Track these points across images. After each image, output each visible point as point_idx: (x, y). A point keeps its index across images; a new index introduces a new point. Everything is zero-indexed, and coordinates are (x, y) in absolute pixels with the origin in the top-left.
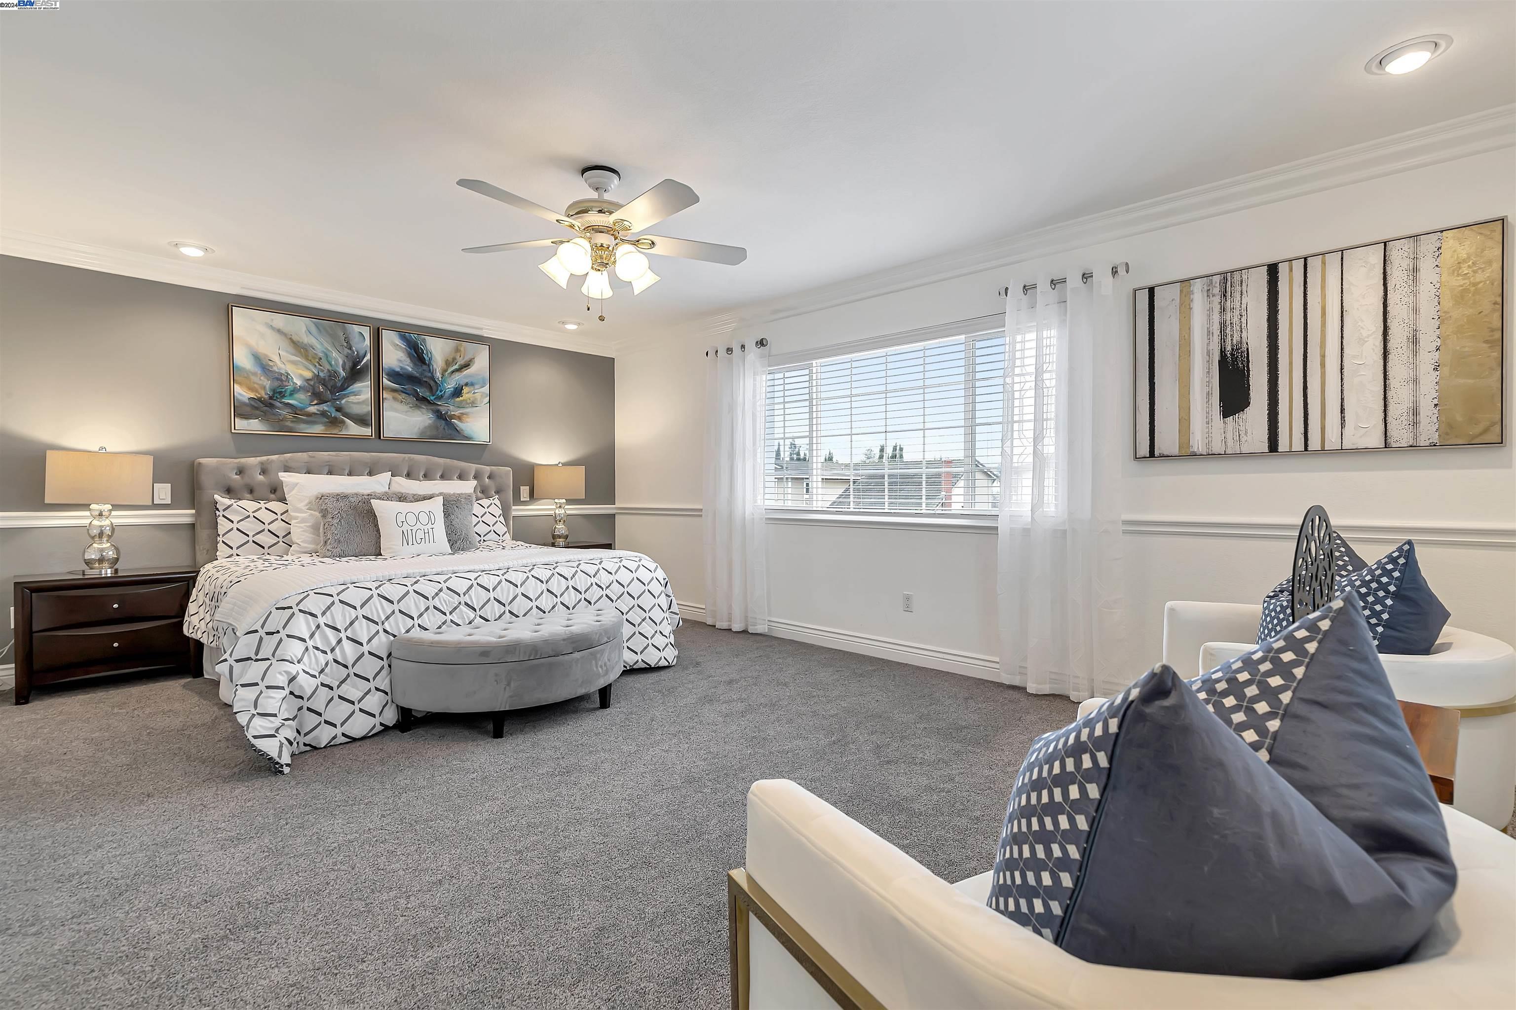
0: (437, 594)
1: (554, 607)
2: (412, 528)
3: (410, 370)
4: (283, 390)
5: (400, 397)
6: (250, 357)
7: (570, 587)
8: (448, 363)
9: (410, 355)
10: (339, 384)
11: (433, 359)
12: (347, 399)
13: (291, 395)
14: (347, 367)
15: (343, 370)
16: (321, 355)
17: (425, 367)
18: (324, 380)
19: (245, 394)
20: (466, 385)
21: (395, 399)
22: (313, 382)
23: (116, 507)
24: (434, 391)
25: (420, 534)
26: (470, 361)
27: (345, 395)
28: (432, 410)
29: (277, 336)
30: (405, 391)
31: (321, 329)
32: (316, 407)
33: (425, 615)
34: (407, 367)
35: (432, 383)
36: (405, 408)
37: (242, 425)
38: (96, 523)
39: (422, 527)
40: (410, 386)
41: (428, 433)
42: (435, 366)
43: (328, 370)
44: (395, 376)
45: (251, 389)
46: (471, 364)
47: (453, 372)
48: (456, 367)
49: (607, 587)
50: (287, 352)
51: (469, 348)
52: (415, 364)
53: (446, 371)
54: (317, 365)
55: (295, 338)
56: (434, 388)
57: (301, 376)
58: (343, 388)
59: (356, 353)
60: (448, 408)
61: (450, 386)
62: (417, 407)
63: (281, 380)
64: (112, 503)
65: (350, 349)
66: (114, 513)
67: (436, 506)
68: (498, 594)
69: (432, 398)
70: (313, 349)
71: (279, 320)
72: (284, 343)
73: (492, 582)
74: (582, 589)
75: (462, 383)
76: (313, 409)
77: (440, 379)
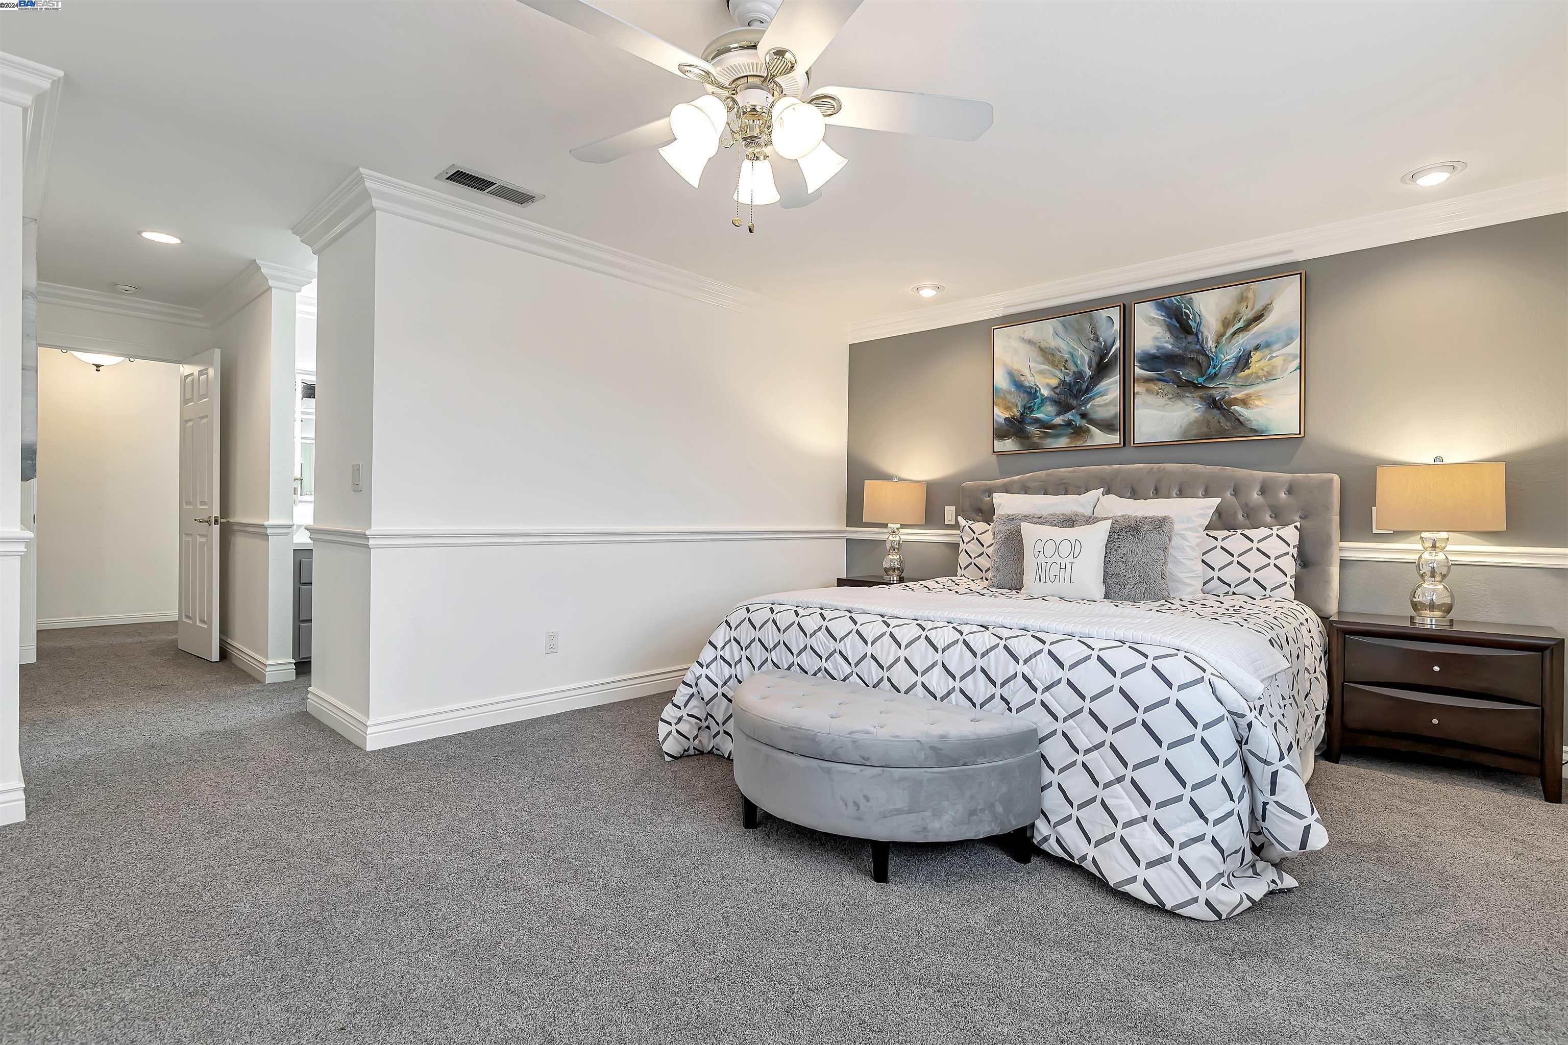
3: (1170, 347)
4: (1032, 404)
5: (1154, 387)
6: (1006, 376)
8: (1226, 324)
9: (1170, 328)
10: (1084, 386)
11: (1203, 323)
12: (1093, 401)
13: (1039, 408)
14: (1094, 364)
15: (1089, 369)
16: (1067, 356)
17: (1191, 338)
18: (1070, 384)
19: (1001, 414)
20: (1257, 348)
21: (1148, 391)
22: (1059, 390)
24: (1204, 369)
25: (1055, 570)
26: (1263, 310)
27: (1090, 398)
28: (1200, 398)
29: (1028, 347)
30: (1161, 378)
31: (1067, 325)
32: (1061, 417)
34: (1166, 345)
35: (1201, 358)
36: (1161, 401)
37: (1000, 446)
38: (891, 538)
40: (1169, 370)
41: (1195, 432)
42: (1206, 333)
43: (1074, 372)
44: (1152, 361)
45: (1007, 408)
46: (1266, 314)
47: (1234, 334)
48: (1240, 324)
50: (1036, 362)
51: (1261, 291)
52: (1177, 338)
53: (1222, 335)
54: (1063, 369)
55: (1043, 345)
56: (1205, 364)
57: (1048, 385)
58: (1088, 390)
59: (1103, 343)
60: (1226, 390)
61: (1229, 355)
62: (1179, 397)
63: (1031, 393)
65: (1097, 340)
69: (1201, 380)
70: (1060, 351)
71: (1030, 330)
72: (1034, 354)
75: (1249, 347)
76: (1058, 420)
77: (1214, 349)
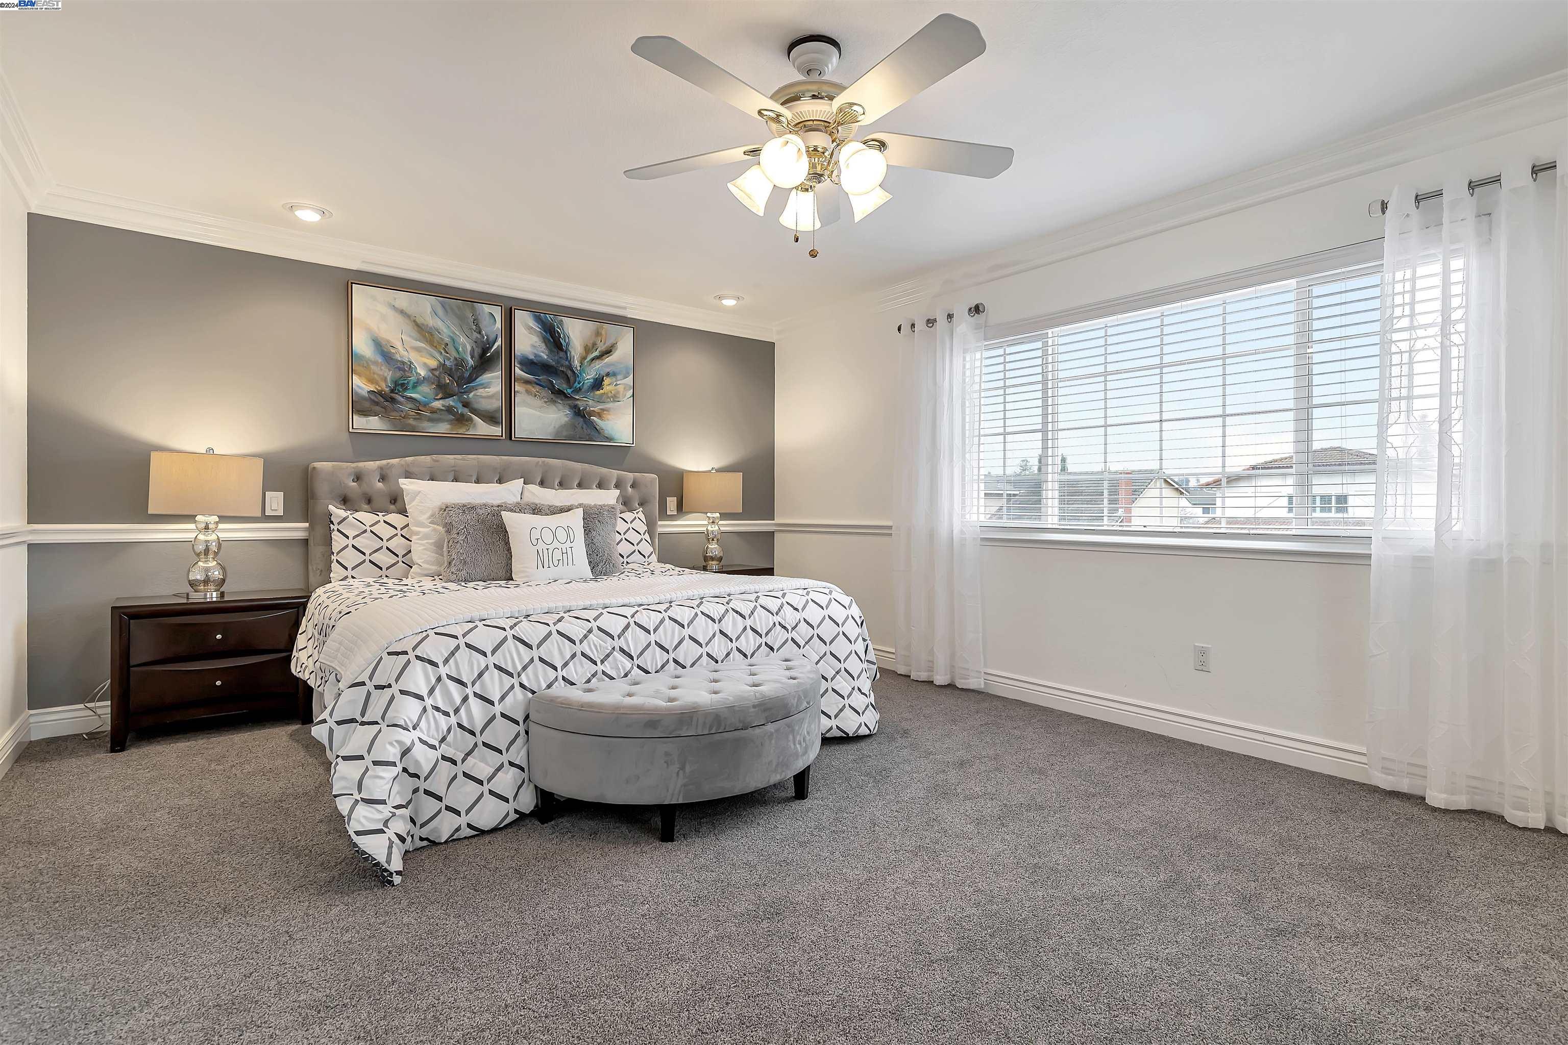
0: (585, 637)
1: (728, 654)
2: (548, 547)
3: (546, 357)
4: (406, 382)
5: (535, 389)
6: (371, 343)
7: (748, 628)
8: (587, 350)
9: (545, 340)
10: (467, 375)
11: (571, 344)
12: (476, 391)
13: (414, 387)
14: (476, 354)
15: (472, 358)
16: (447, 340)
17: (562, 354)
18: (451, 369)
19: (364, 386)
20: (608, 375)
21: (528, 392)
22: (438, 372)
23: (223, 519)
24: (572, 381)
25: (557, 555)
26: (612, 347)
27: (473, 387)
28: (569, 406)
29: (400, 318)
30: (538, 382)
31: (447, 307)
32: (441, 402)
33: (571, 664)
34: (542, 354)
35: (569, 373)
36: (538, 402)
37: (361, 423)
38: (202, 537)
39: (559, 546)
40: (545, 377)
41: (565, 433)
42: (573, 353)
43: (456, 359)
44: (530, 365)
45: (371, 381)
46: (613, 351)
47: (593, 359)
48: (596, 353)
49: (793, 629)
50: (410, 336)
51: (610, 329)
52: (551, 351)
53: (585, 358)
54: (443, 352)
55: (420, 320)
56: (572, 379)
57: (425, 364)
58: (471, 379)
59: (486, 337)
60: (587, 403)
61: (589, 376)
62: (553, 402)
63: (404, 368)
64: (219, 514)
65: (480, 333)
66: (221, 526)
67: (575, 520)
68: (660, 636)
69: (569, 391)
70: (439, 333)
71: (403, 299)
72: (408, 328)
73: (654, 622)
74: (762, 631)
75: (603, 373)
76: (438, 404)
77: (579, 368)
